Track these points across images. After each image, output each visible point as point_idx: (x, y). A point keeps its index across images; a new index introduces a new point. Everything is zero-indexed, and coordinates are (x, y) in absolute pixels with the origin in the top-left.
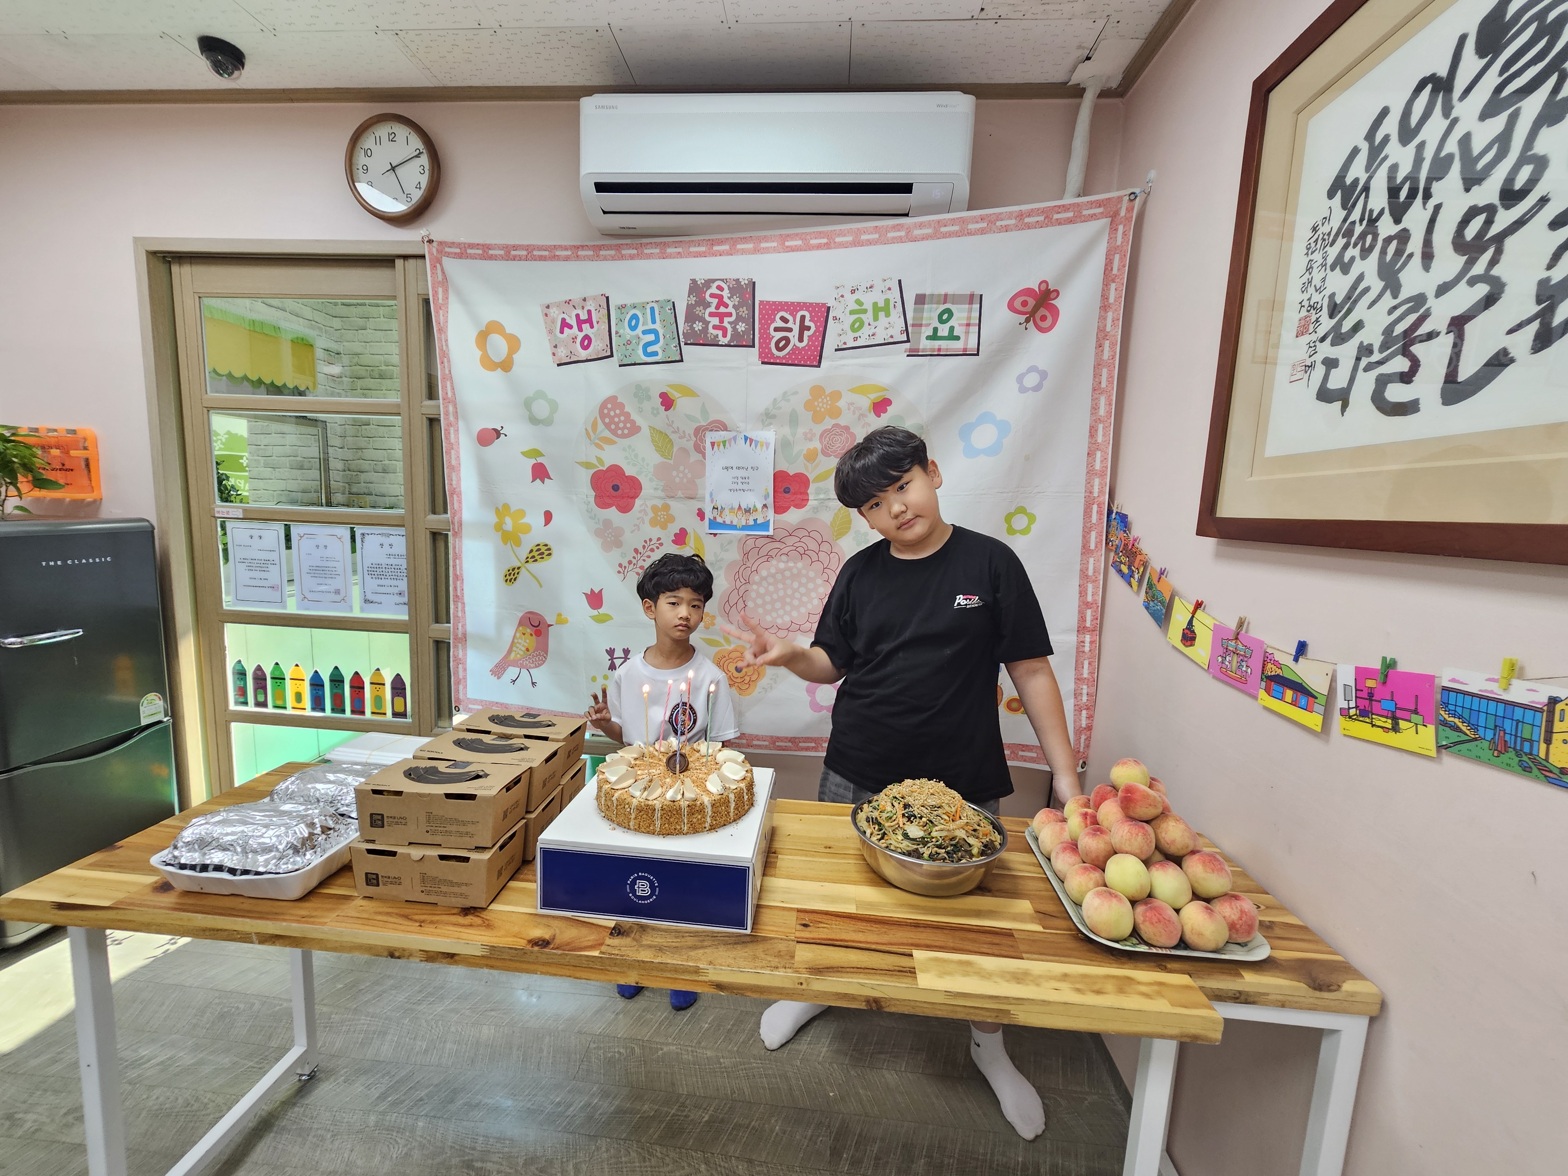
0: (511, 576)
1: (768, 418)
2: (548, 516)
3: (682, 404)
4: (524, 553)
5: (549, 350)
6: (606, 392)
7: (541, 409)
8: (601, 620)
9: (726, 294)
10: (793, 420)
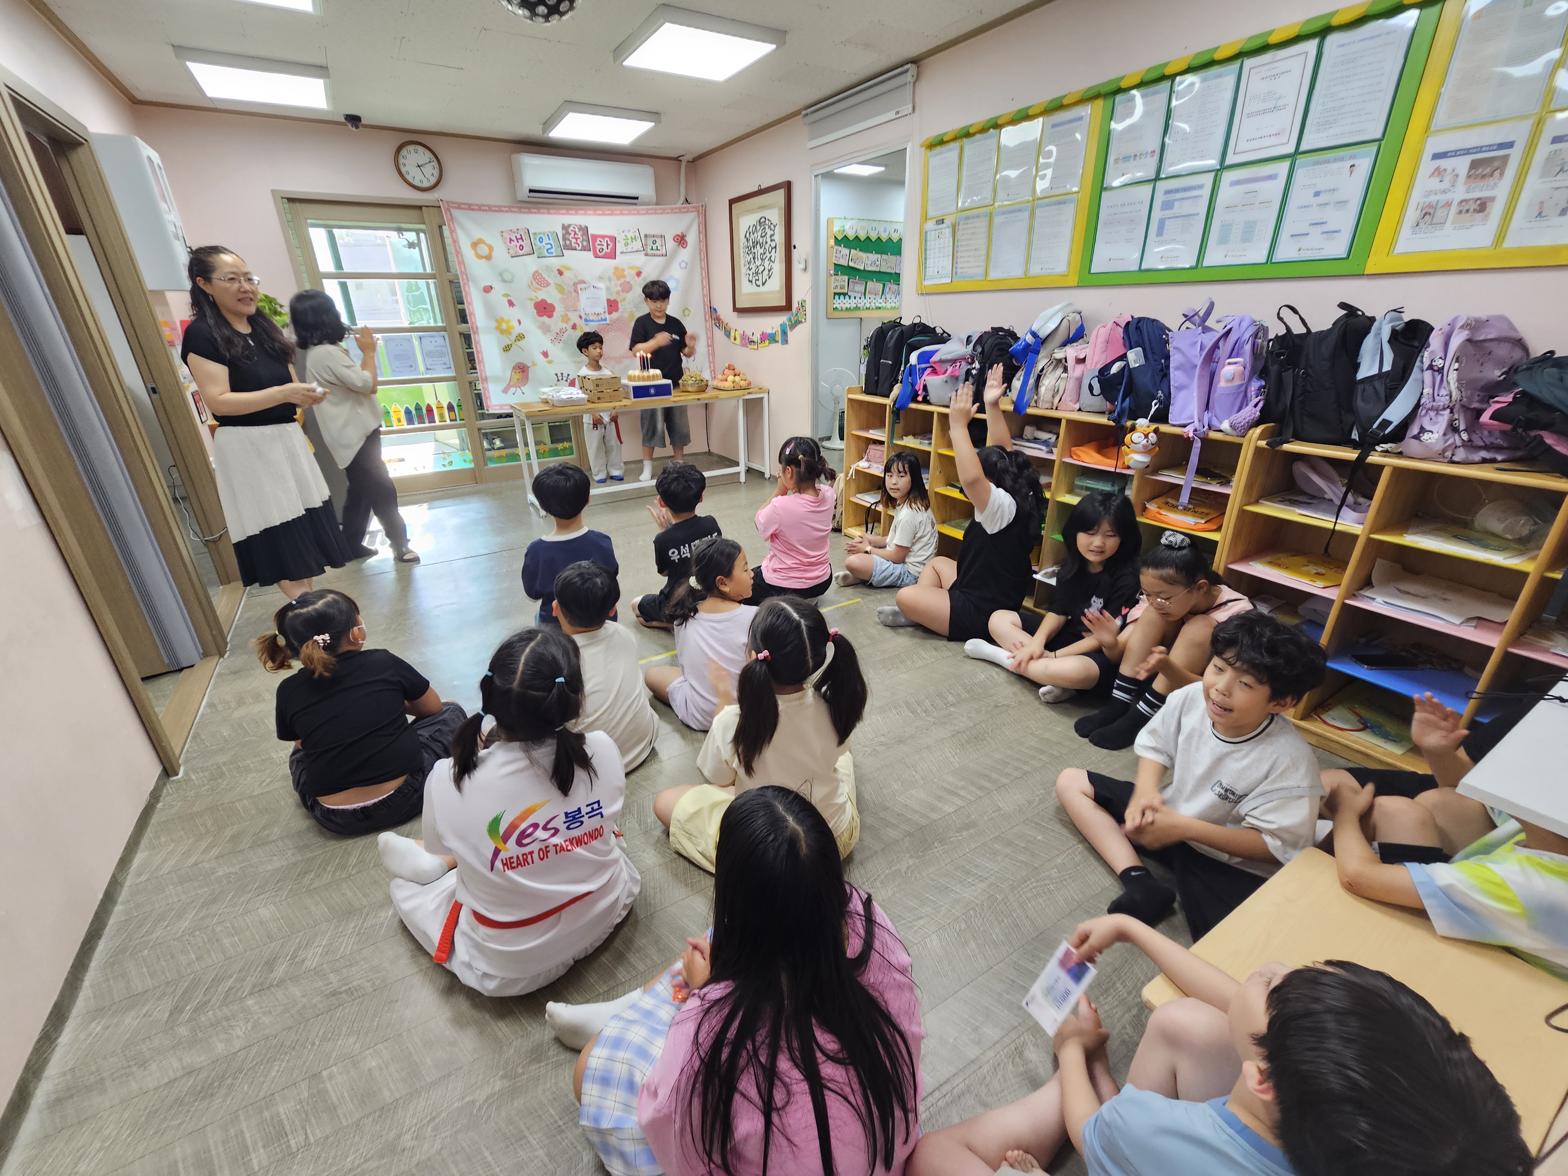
0: (507, 349)
1: (600, 278)
2: (519, 322)
3: (566, 273)
4: (513, 338)
5: (506, 251)
6: (534, 269)
7: (507, 277)
8: (550, 362)
9: (577, 230)
10: (610, 279)
